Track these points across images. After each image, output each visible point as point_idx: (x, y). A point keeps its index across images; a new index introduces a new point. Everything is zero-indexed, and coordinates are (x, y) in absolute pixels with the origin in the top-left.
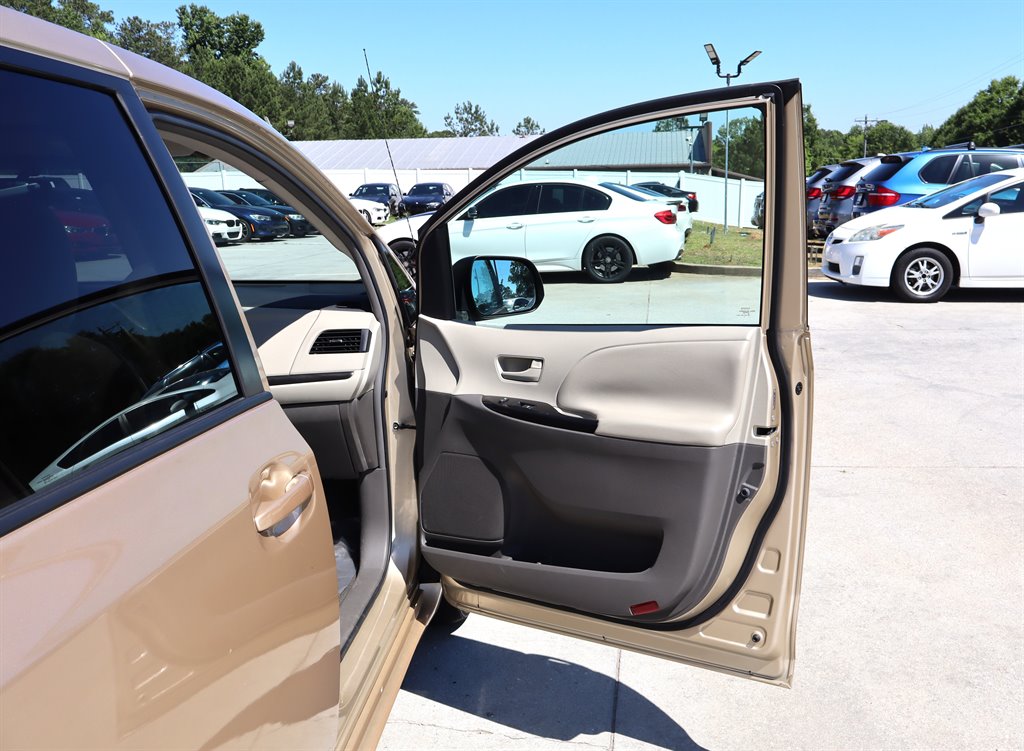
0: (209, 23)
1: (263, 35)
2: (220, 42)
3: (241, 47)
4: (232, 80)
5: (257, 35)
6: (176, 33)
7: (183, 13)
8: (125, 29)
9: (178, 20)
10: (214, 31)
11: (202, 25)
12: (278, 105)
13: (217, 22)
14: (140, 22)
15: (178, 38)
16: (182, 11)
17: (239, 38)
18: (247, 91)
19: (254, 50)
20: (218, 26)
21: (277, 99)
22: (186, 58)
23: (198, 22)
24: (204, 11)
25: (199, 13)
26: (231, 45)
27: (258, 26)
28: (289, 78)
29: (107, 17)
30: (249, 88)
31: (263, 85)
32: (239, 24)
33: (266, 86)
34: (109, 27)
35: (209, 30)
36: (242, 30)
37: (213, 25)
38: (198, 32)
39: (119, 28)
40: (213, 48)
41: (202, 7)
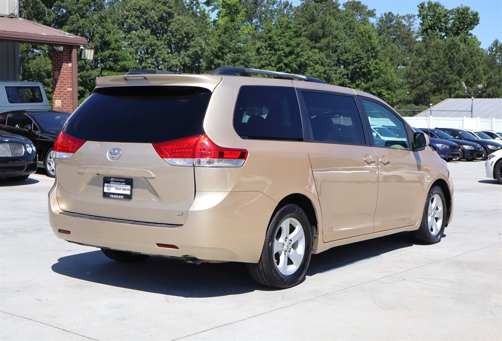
0: (440, 14)
1: (478, 21)
2: (446, 27)
3: (461, 30)
4: (450, 54)
5: (474, 20)
6: (415, 22)
7: (422, 8)
8: (382, 21)
9: (418, 13)
10: (443, 20)
11: (434, 16)
12: (482, 72)
13: (445, 13)
14: (393, 15)
15: (417, 25)
16: (422, 6)
17: (460, 23)
18: (460, 61)
19: (470, 32)
20: (445, 16)
21: (481, 68)
22: (420, 39)
23: (432, 14)
24: (437, 5)
25: (433, 7)
26: (454, 29)
27: (476, 15)
28: (492, 51)
29: (372, 14)
30: (461, 59)
31: (472, 57)
32: (462, 14)
33: (474, 58)
34: (372, 20)
35: (439, 19)
36: (463, 18)
37: (442, 15)
38: (431, 20)
39: (378, 20)
40: (440, 31)
41: (436, 3)
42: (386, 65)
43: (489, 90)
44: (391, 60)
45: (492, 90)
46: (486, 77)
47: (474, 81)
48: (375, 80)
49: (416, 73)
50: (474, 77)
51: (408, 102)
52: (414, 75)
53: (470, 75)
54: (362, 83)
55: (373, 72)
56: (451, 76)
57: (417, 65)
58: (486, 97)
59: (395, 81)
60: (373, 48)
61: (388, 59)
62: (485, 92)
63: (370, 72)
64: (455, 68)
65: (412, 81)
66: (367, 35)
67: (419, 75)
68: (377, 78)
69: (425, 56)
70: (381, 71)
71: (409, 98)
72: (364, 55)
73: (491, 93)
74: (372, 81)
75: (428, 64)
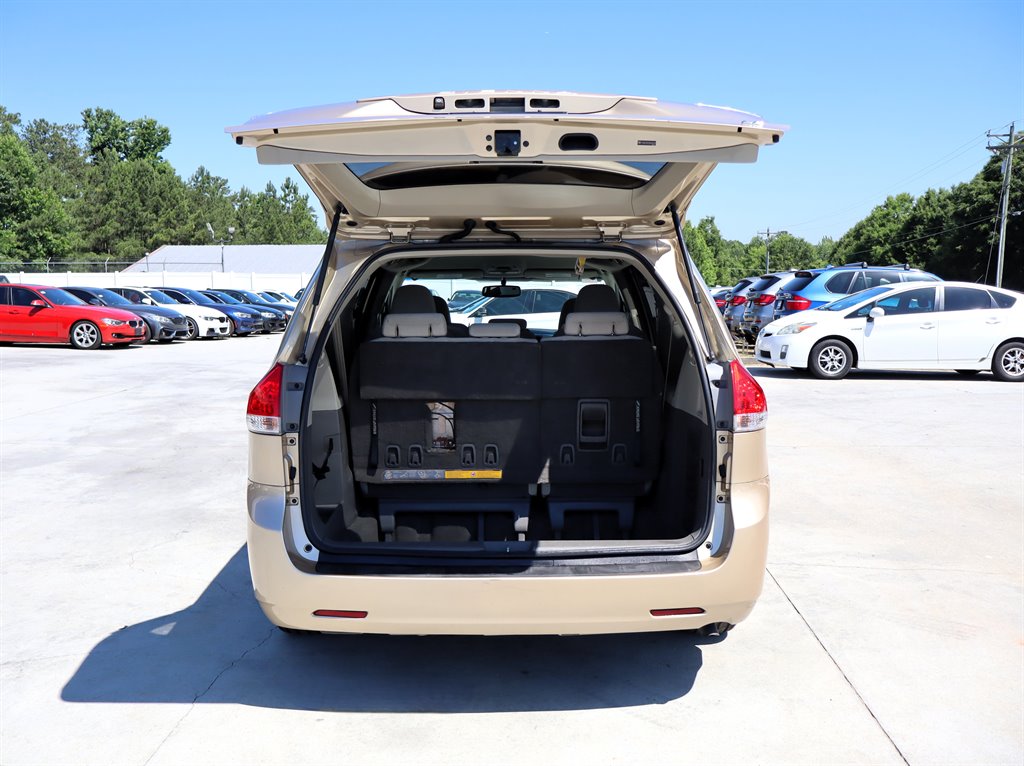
0: (116, 127)
1: (169, 140)
2: (125, 146)
3: (146, 150)
4: (140, 183)
5: (164, 139)
6: (80, 136)
7: (89, 117)
8: (31, 131)
9: (83, 123)
10: (121, 135)
11: (106, 129)
12: (187, 209)
13: (123, 126)
14: (47, 125)
15: (82, 140)
16: (88, 114)
17: (145, 141)
18: (155, 194)
19: (159, 154)
20: (123, 130)
21: (185, 203)
22: (89, 160)
23: (104, 125)
24: (110, 114)
25: (105, 116)
26: (137, 148)
27: (165, 131)
28: (197, 181)
29: (14, 119)
30: (157, 190)
31: (171, 188)
32: (147, 128)
33: (175, 189)
34: (16, 129)
35: (115, 133)
36: (148, 134)
37: (119, 128)
38: (103, 135)
39: (24, 130)
40: (118, 150)
41: (108, 111)
42: (50, 196)
43: (198, 234)
44: (55, 189)
45: (203, 234)
46: (192, 216)
47: (178, 221)
48: (34, 217)
49: (92, 208)
50: (178, 216)
51: (85, 250)
52: (91, 212)
53: (172, 213)
54: (14, 223)
55: (30, 206)
56: (145, 214)
57: (93, 197)
58: (195, 244)
59: (65, 219)
60: (26, 171)
61: (51, 187)
62: (193, 236)
63: (24, 206)
64: (148, 203)
65: (86, 220)
66: (10, 151)
67: (98, 212)
68: (38, 215)
69: (103, 184)
70: (43, 205)
71: (85, 244)
72: (12, 180)
73: (202, 237)
74: (30, 219)
75: (110, 196)
